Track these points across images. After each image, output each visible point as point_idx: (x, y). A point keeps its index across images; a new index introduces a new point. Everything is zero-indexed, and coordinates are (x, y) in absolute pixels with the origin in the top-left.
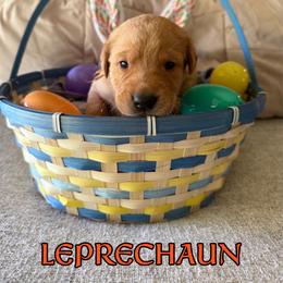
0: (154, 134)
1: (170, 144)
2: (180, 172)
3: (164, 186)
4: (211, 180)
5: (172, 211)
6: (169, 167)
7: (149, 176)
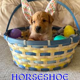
0: (50, 45)
1: (54, 48)
2: (57, 56)
3: (53, 60)
4: (66, 59)
5: (55, 68)
6: (54, 54)
7: (49, 57)
